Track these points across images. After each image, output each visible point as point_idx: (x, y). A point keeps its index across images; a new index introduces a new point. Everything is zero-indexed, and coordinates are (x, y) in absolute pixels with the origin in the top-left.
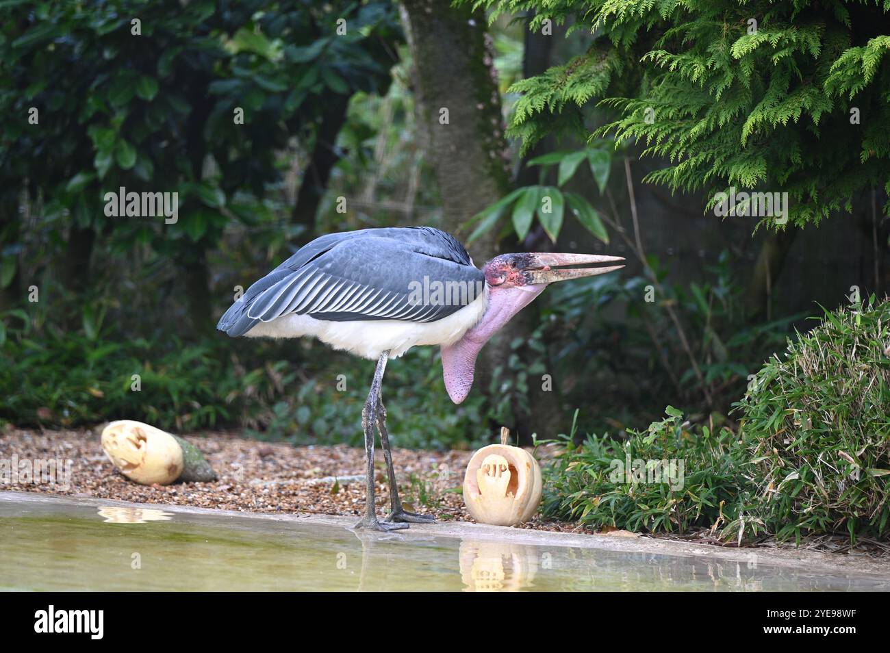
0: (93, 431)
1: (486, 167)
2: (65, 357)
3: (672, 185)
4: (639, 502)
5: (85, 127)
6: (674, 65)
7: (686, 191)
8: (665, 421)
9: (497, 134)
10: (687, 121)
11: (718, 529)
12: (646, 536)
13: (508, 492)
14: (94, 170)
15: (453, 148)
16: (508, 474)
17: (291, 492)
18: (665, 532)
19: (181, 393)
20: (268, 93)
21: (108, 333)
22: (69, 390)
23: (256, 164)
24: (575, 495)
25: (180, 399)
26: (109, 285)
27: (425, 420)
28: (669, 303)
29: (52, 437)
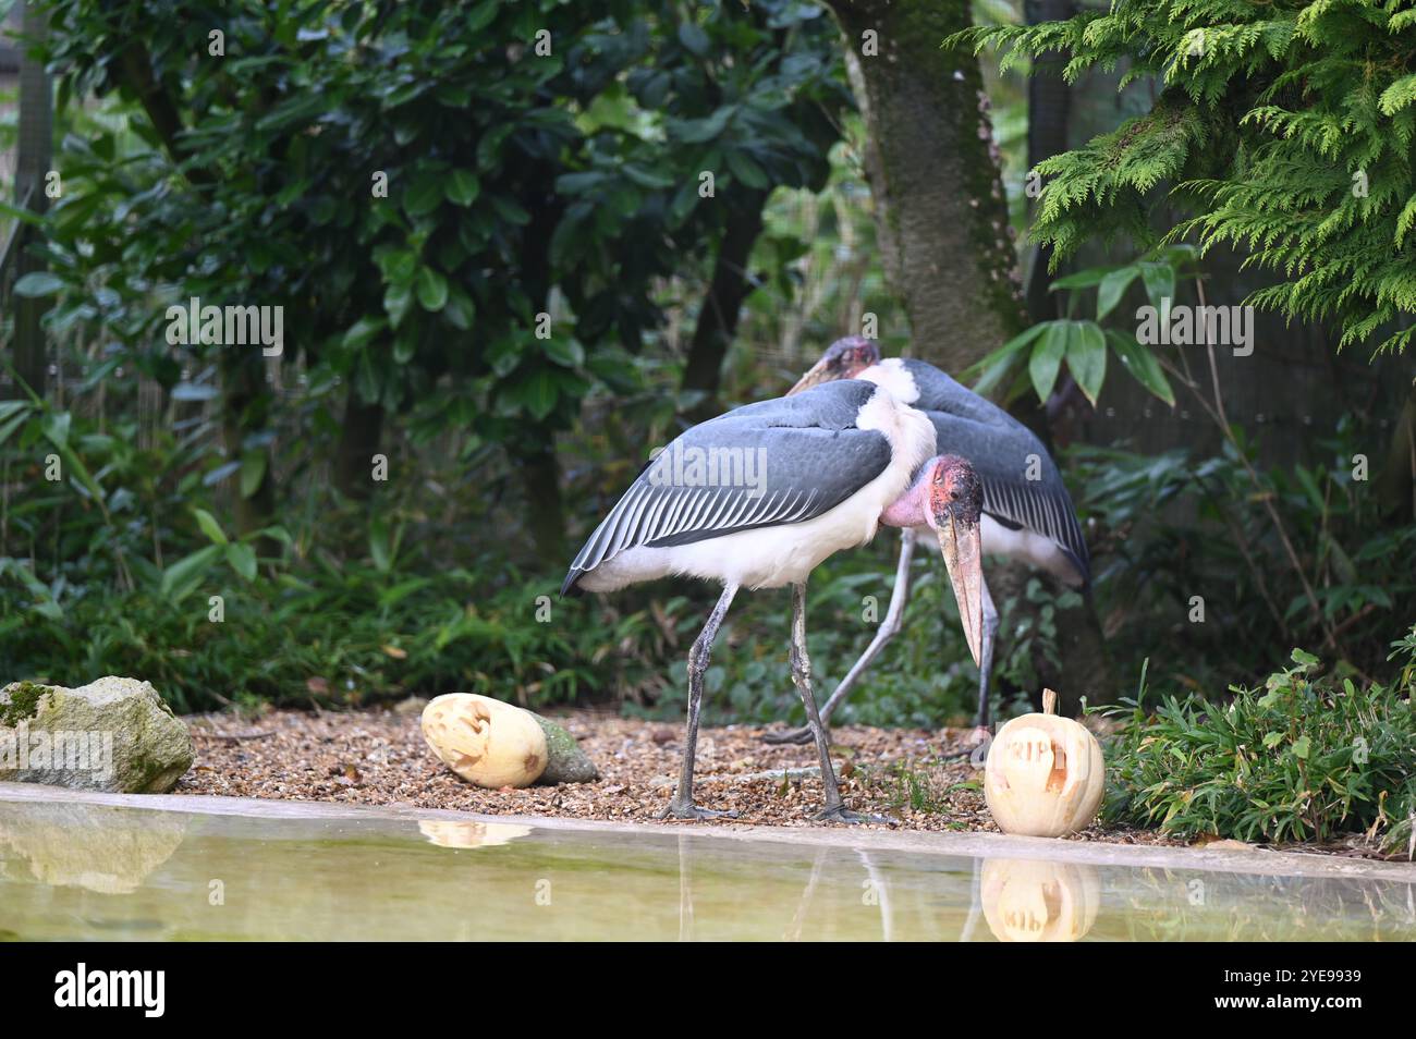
0: (391, 709)
1: (985, 295)
2: (344, 600)
3: (1287, 310)
4: (1254, 796)
5: (367, 250)
6: (1291, 129)
7: (1309, 319)
8: (1289, 674)
9: (1000, 244)
10: (1310, 212)
11: (1377, 834)
12: (1267, 848)
13: (1049, 784)
14: (385, 314)
15: (934, 267)
16: (1049, 756)
17: (716, 794)
18: (1295, 840)
19: (525, 650)
20: (644, 190)
21: (409, 562)
22: (355, 649)
23: (626, 300)
24: (1153, 788)
25: (524, 659)
26: (408, 489)
27: (901, 683)
28: (1263, 496)
29: (334, 722)
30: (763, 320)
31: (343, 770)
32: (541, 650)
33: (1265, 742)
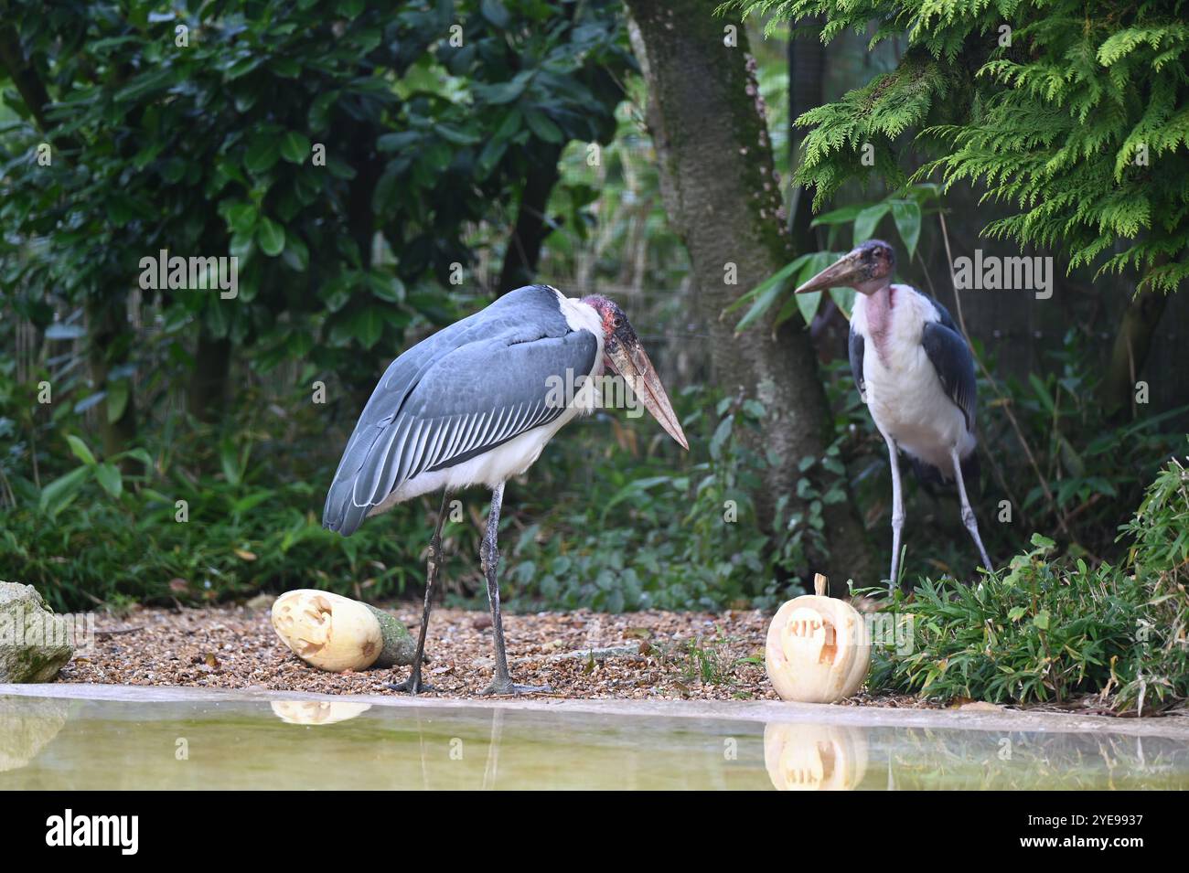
0: (243, 604)
1: (755, 231)
2: (200, 510)
3: (1021, 238)
4: (1001, 663)
5: (214, 204)
6: (1020, 79)
7: (1040, 245)
8: (1029, 557)
9: (767, 186)
10: (1039, 152)
11: (1110, 694)
12: (1014, 709)
13: (822, 657)
15: (710, 208)
16: (821, 633)
17: (530, 672)
18: (1038, 701)
19: (359, 551)
20: (455, 147)
21: (256, 476)
22: (211, 553)
23: (442, 243)
24: (914, 658)
25: (358, 559)
26: (253, 413)
27: (689, 572)
28: (1002, 401)
29: (194, 617)
30: (560, 258)
31: (204, 659)
32: (374, 551)
33: (1009, 615)
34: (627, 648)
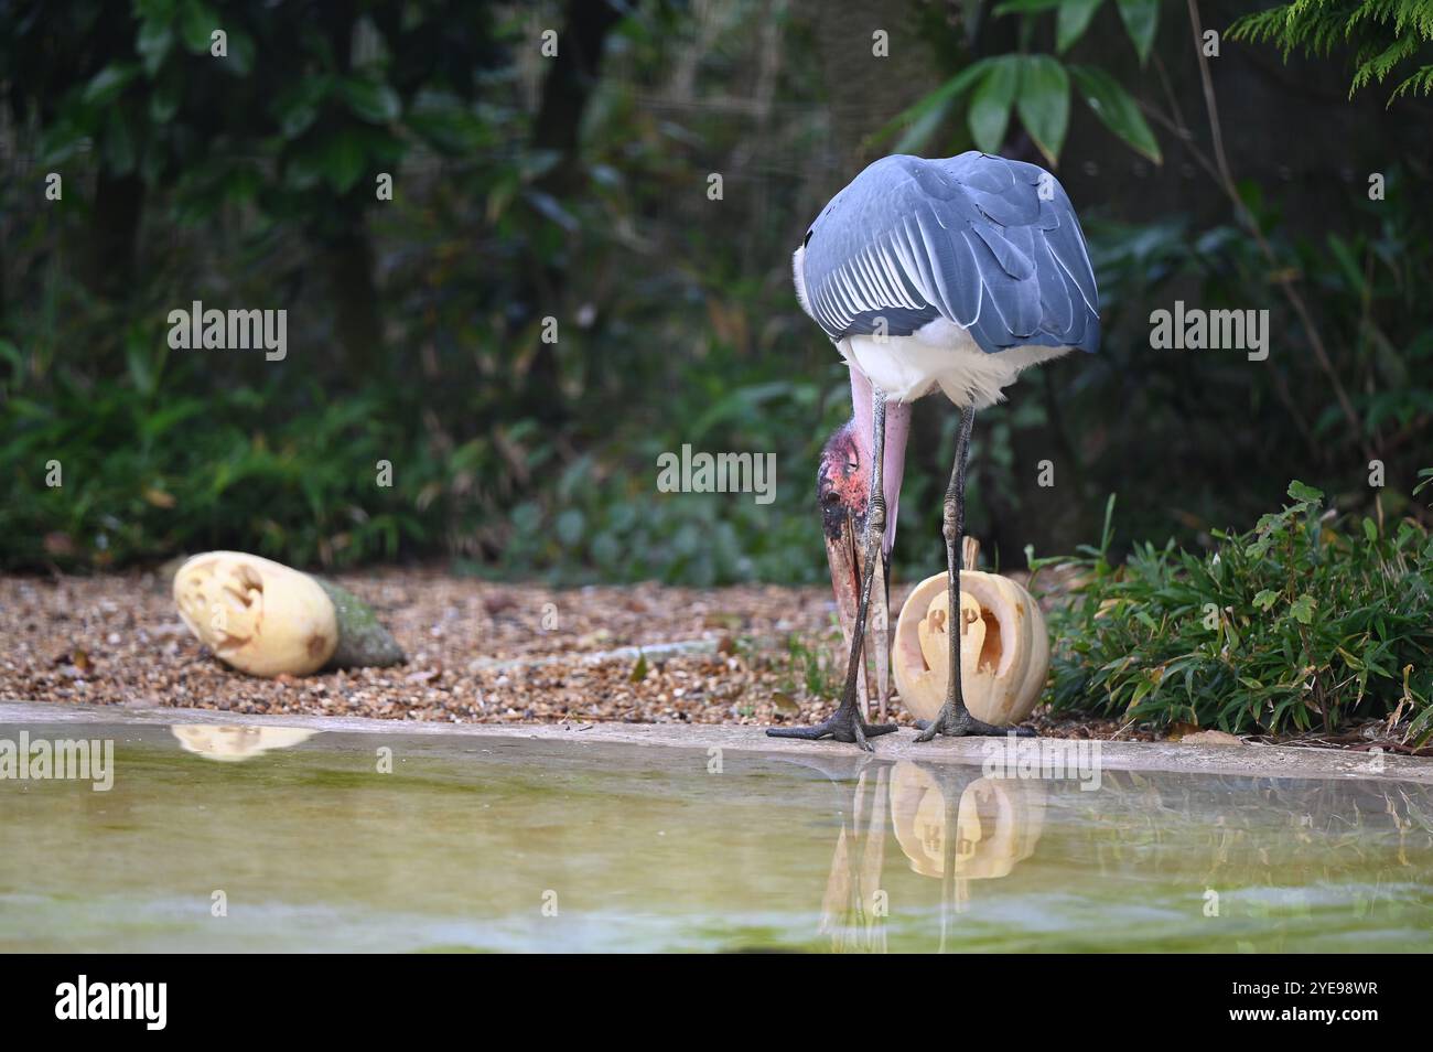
0: (156, 574)
1: (913, 21)
2: (95, 430)
3: (1284, 42)
4: (1243, 674)
7: (1312, 52)
8: (1289, 512)
11: (1401, 721)
12: (1261, 742)
13: (980, 663)
14: (136, 58)
16: (981, 627)
17: (553, 681)
18: (1296, 730)
19: (328, 493)
21: (178, 380)
22: (107, 496)
23: (457, 34)
24: (1115, 664)
25: (327, 504)
28: (1286, 276)
29: (76, 591)
31: (72, 658)
32: (351, 493)
33: (1256, 603)
34: (700, 645)
